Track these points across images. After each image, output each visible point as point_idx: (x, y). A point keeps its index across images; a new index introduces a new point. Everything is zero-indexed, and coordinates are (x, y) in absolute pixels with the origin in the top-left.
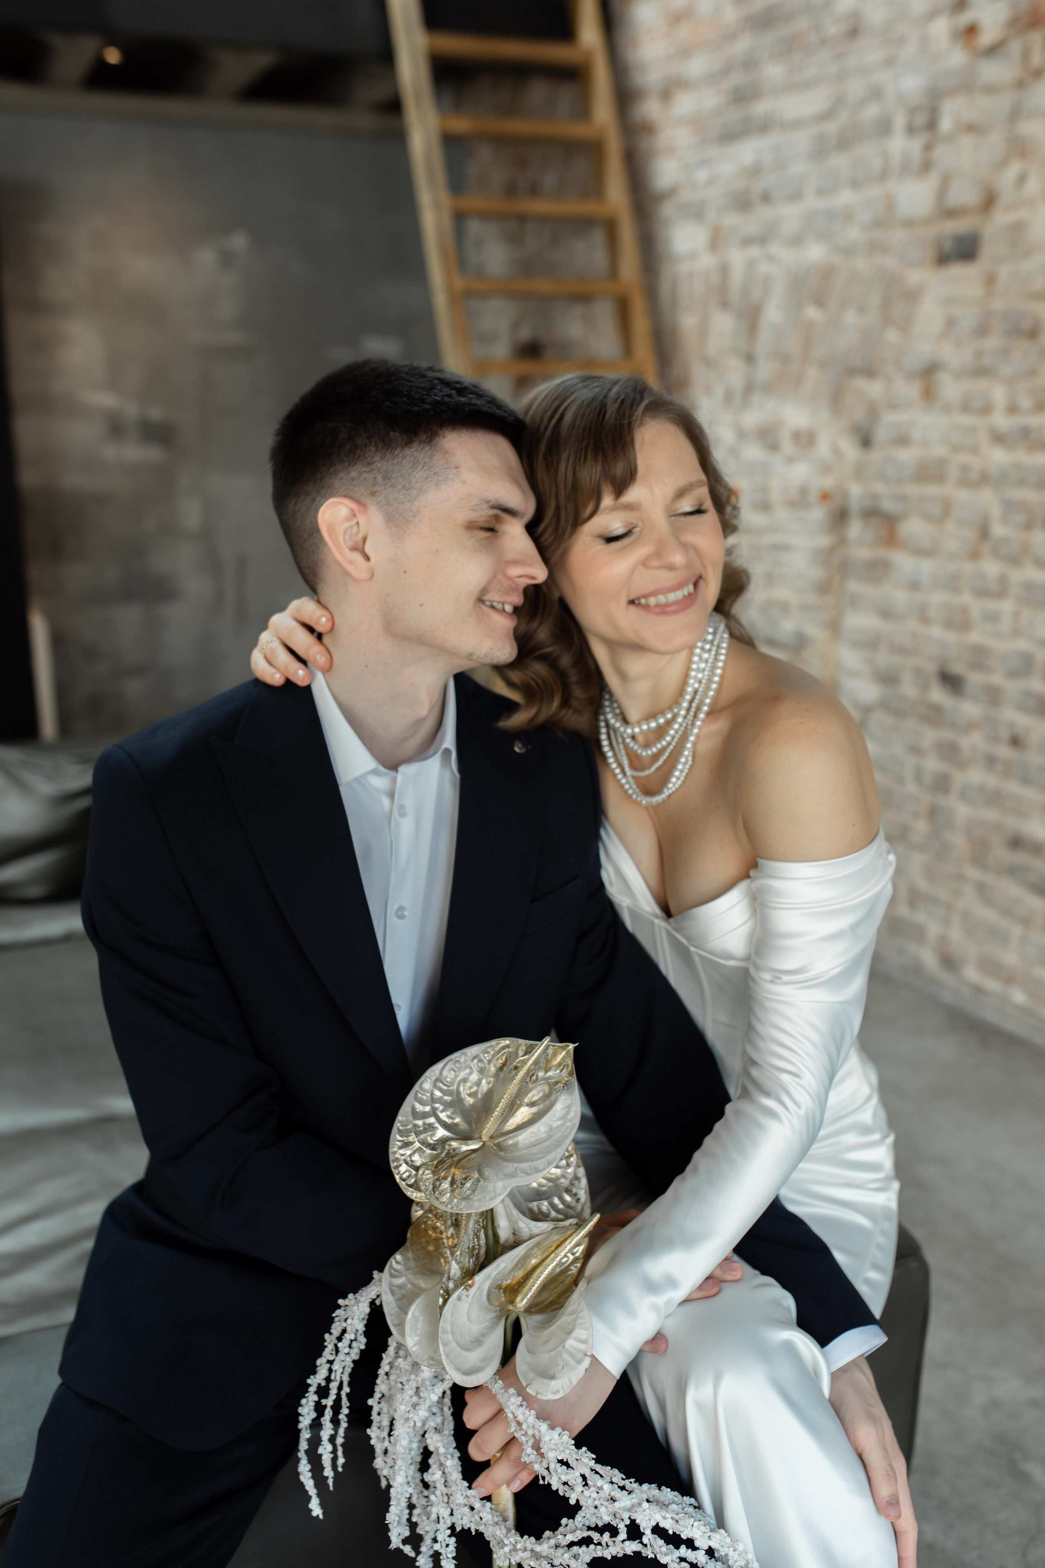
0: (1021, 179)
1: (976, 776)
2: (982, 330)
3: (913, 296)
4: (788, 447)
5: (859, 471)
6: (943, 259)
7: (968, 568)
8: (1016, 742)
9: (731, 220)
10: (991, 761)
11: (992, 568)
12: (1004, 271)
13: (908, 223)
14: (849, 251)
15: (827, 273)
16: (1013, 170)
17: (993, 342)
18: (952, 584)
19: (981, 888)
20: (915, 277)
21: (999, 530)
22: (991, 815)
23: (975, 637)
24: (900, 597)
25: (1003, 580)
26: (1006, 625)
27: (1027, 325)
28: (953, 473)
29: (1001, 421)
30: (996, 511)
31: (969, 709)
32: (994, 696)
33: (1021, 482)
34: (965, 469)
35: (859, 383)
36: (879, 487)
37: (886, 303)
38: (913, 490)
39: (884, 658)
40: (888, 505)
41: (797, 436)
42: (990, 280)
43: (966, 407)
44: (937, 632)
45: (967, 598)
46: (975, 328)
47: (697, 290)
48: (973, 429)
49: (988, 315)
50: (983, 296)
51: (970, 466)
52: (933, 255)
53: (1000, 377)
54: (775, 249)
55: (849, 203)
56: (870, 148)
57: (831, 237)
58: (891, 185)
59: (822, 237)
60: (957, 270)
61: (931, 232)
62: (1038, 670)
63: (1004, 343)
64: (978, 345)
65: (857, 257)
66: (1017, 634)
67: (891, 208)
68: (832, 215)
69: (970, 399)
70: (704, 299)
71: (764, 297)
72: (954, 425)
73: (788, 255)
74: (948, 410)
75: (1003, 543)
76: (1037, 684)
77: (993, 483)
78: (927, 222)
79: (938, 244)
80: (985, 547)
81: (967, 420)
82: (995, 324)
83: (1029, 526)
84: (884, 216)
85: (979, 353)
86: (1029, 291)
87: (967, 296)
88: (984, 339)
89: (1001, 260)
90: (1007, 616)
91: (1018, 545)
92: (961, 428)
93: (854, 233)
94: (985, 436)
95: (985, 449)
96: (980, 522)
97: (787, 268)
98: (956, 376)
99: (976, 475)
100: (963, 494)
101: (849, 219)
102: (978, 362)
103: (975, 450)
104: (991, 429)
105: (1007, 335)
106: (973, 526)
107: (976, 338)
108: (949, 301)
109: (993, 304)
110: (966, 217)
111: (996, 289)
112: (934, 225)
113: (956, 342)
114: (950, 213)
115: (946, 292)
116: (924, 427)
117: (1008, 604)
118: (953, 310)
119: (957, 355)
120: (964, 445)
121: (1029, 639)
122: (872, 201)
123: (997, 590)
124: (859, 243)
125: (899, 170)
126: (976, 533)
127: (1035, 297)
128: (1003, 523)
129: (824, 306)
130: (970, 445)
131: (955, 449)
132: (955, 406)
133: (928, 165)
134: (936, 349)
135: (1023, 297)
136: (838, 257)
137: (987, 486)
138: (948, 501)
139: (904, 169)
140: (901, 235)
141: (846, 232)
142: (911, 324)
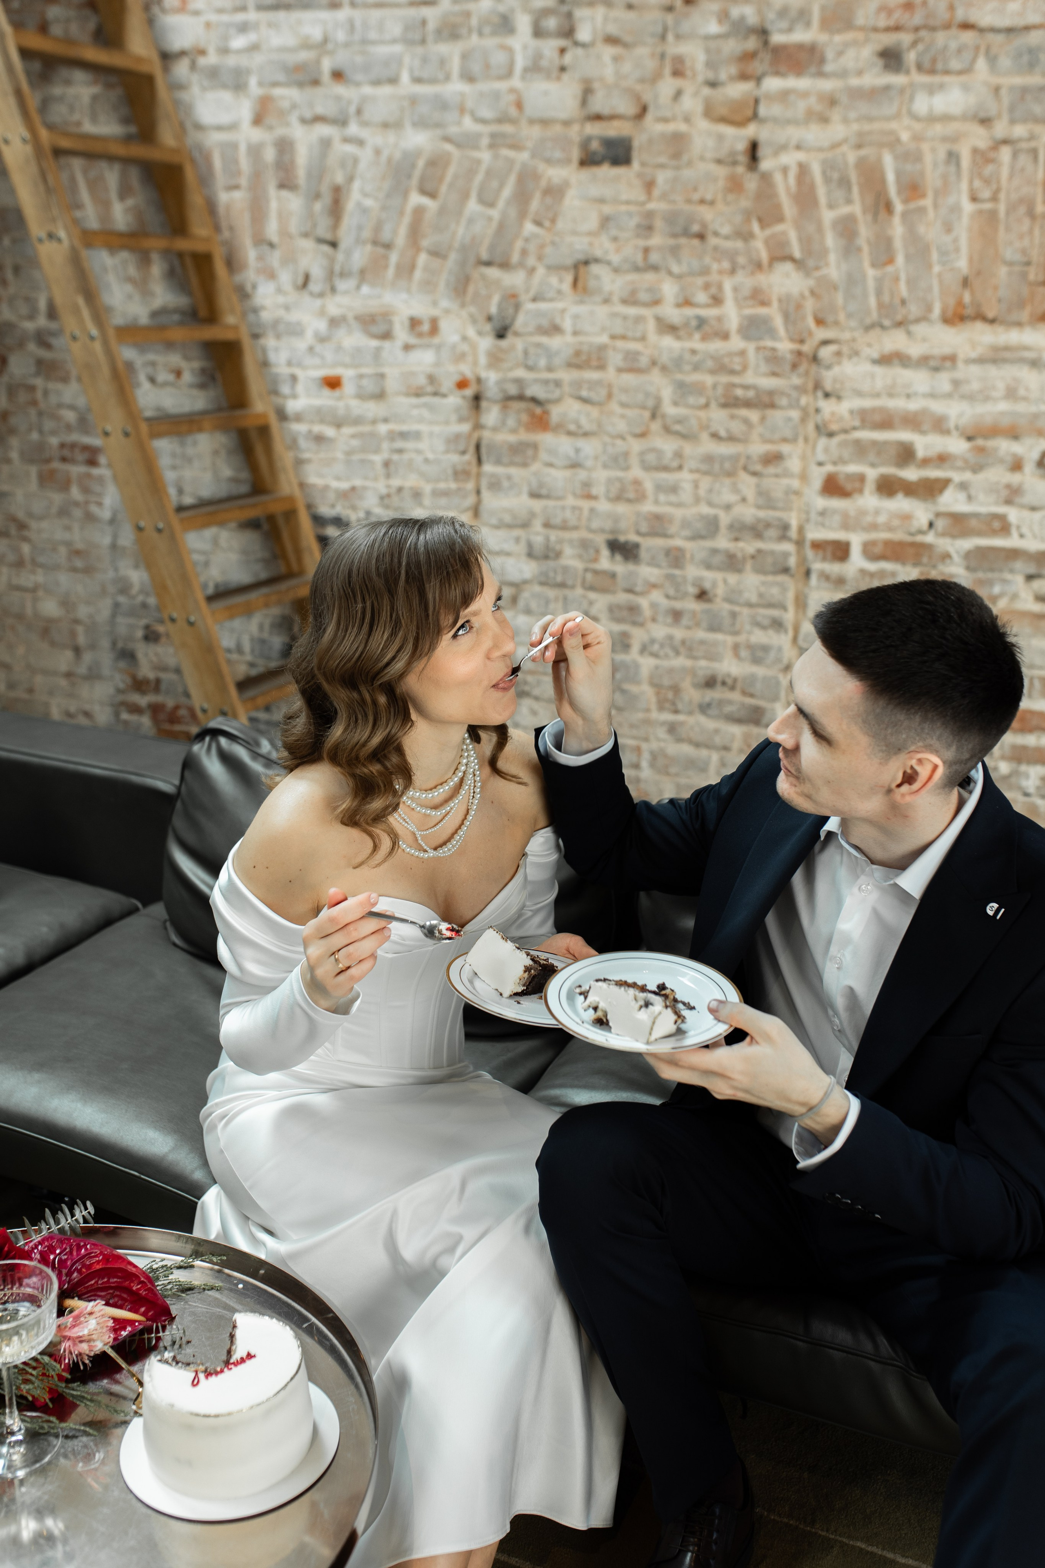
0: (678, 94)
1: (659, 631)
2: (647, 229)
3: (555, 192)
4: (402, 334)
5: (495, 360)
6: (588, 160)
7: (636, 446)
8: (702, 595)
9: (287, 95)
10: (677, 615)
11: (667, 446)
12: (662, 178)
13: (545, 122)
14: (467, 142)
15: (437, 163)
16: (667, 86)
17: (656, 240)
18: (620, 461)
19: (672, 729)
20: (555, 174)
21: (669, 410)
22: (680, 662)
23: (648, 507)
24: (558, 477)
25: (678, 455)
26: (686, 495)
27: (696, 228)
28: (615, 359)
29: (671, 312)
30: (667, 393)
31: (646, 572)
32: (676, 558)
33: (696, 368)
34: (631, 357)
35: (493, 273)
36: (520, 373)
37: (522, 197)
38: (566, 376)
39: (538, 536)
40: (533, 391)
41: (414, 323)
42: (649, 185)
43: (630, 300)
44: (603, 506)
45: (636, 472)
46: (638, 226)
47: (244, 164)
48: (639, 319)
49: (650, 215)
50: (642, 197)
51: (638, 353)
52: (576, 154)
53: (670, 273)
54: (353, 129)
55: (462, 95)
56: (491, 42)
57: (438, 125)
58: (516, 82)
59: (421, 124)
60: (606, 171)
61: (575, 133)
62: (723, 530)
63: (672, 242)
64: (642, 243)
65: (476, 147)
66: (697, 500)
67: (519, 105)
68: (442, 104)
69: (634, 292)
70: (257, 176)
71: (350, 179)
72: (614, 315)
73: (374, 138)
74: (607, 301)
75: (679, 422)
76: (723, 542)
77: (664, 369)
78: (567, 123)
79: (585, 144)
80: (655, 426)
81: (632, 311)
82: (659, 223)
83: (707, 406)
84: (513, 112)
85: (646, 251)
86: (696, 197)
87: (624, 197)
88: (647, 237)
89: (662, 166)
90: (687, 487)
91: (694, 422)
92: (625, 318)
93: (468, 124)
94: (651, 326)
95: (652, 336)
96: (650, 403)
97: (378, 152)
98: (616, 270)
99: (644, 361)
100: (629, 379)
101: (462, 110)
102: (645, 258)
103: (643, 338)
104: (659, 320)
105: (675, 236)
106: (643, 407)
107: (638, 236)
108: (602, 201)
109: (651, 206)
110: (616, 123)
111: (656, 192)
112: (576, 128)
113: (615, 239)
114: (598, 117)
115: (595, 191)
116: (576, 317)
117: (685, 477)
118: (607, 209)
119: (618, 250)
120: (630, 334)
121: (710, 504)
122: (496, 96)
123: (675, 464)
124: (479, 135)
125: (526, 70)
126: (647, 414)
127: (702, 201)
128: (676, 404)
129: (432, 195)
130: (638, 334)
131: (613, 337)
132: (615, 299)
133: (563, 69)
134: (591, 244)
135: (689, 201)
136: (448, 147)
137: (656, 372)
138: (610, 386)
139: (535, 68)
140: (536, 132)
141: (459, 123)
142: (553, 221)
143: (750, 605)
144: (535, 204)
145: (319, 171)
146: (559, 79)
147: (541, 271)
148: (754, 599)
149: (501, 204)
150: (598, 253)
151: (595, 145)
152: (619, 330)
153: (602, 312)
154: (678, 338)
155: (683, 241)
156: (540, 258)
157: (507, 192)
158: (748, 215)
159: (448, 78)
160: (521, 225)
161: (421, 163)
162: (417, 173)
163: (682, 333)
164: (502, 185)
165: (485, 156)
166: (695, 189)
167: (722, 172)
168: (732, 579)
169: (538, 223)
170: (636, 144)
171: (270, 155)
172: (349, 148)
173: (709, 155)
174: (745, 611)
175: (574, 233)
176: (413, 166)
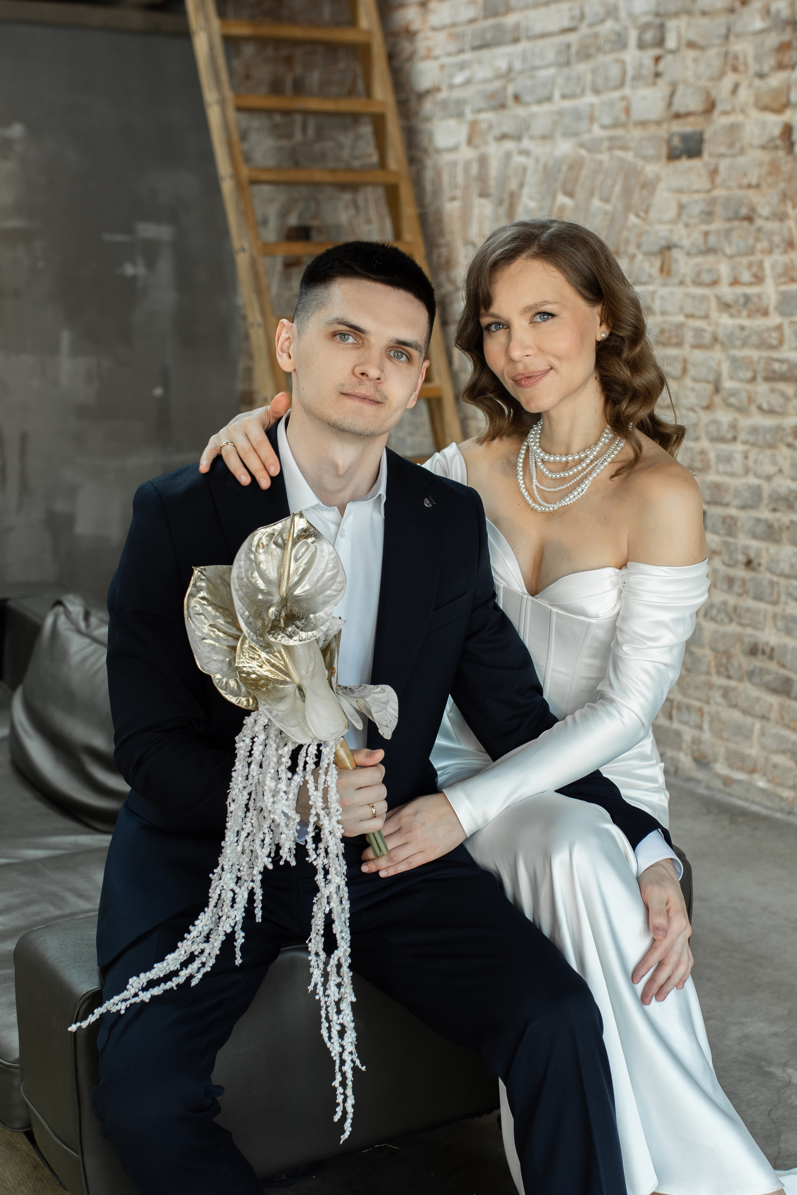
0: (736, 88)
1: (718, 595)
2: (708, 215)
3: (650, 186)
6: (673, 156)
7: (702, 416)
8: (749, 564)
9: (487, 118)
10: (730, 581)
11: (724, 417)
12: (723, 166)
13: (643, 124)
14: (592, 147)
15: (575, 165)
16: (728, 80)
17: (717, 225)
19: (726, 693)
20: (651, 169)
21: (728, 384)
22: (733, 629)
23: (711, 477)
25: (733, 426)
26: (737, 466)
27: (745, 211)
28: (689, 337)
29: (726, 291)
30: (725, 368)
32: (730, 525)
33: (745, 344)
34: (698, 332)
37: (627, 192)
42: (714, 172)
43: (697, 282)
45: (704, 443)
46: (702, 212)
47: (460, 179)
48: (704, 299)
49: (713, 202)
50: (708, 186)
51: (703, 330)
52: (664, 151)
53: (725, 255)
54: (526, 143)
55: (592, 105)
56: (608, 58)
57: (576, 134)
58: (627, 91)
59: (568, 134)
60: (685, 163)
61: (663, 132)
62: (766, 501)
63: (727, 225)
64: (704, 228)
65: (599, 151)
66: (747, 472)
67: (627, 111)
68: (577, 115)
69: (699, 274)
70: (467, 187)
71: (521, 185)
72: (687, 295)
73: (538, 149)
74: (682, 283)
75: (733, 395)
76: (765, 514)
77: (723, 345)
78: (658, 123)
79: (669, 141)
80: (717, 399)
81: (699, 291)
82: (719, 210)
83: (753, 379)
84: (623, 117)
85: (706, 234)
86: (745, 181)
87: (695, 186)
88: (709, 222)
89: (721, 156)
90: (738, 457)
91: (744, 396)
92: (694, 297)
93: (597, 131)
94: (713, 304)
95: (714, 315)
96: (711, 377)
97: (537, 161)
98: (688, 254)
99: (707, 338)
100: (698, 355)
101: (592, 119)
102: (706, 242)
103: (706, 317)
104: (718, 298)
105: (729, 219)
106: (707, 382)
107: (703, 222)
108: (680, 191)
109: (716, 193)
110: (691, 119)
111: (718, 180)
112: (665, 126)
113: (687, 225)
114: (678, 116)
115: (676, 182)
116: (662, 298)
117: (739, 447)
118: (685, 198)
119: (689, 236)
120: (697, 313)
121: (757, 475)
122: (611, 104)
123: (729, 435)
124: (601, 140)
125: (634, 79)
126: (710, 388)
127: (749, 186)
128: (732, 378)
129: (570, 194)
130: (702, 313)
131: (689, 316)
132: (688, 280)
133: (657, 75)
134: (671, 231)
135: (740, 187)
136: (583, 152)
137: (718, 347)
138: (685, 361)
139: (638, 77)
140: (637, 133)
141: (589, 131)
142: (647, 212)
143: (787, 576)
144: (636, 198)
145: (504, 180)
146: (654, 84)
147: (640, 257)
148: (787, 570)
149: (614, 198)
150: (675, 238)
151: (676, 142)
152: (689, 309)
153: (679, 291)
154: (732, 316)
155: (736, 223)
156: (639, 246)
157: (617, 189)
158: (784, 197)
159: (583, 93)
160: (626, 218)
161: (564, 168)
162: (561, 177)
163: (733, 311)
164: (614, 183)
165: (604, 157)
166: (745, 175)
167: (766, 157)
168: (773, 549)
169: (637, 215)
170: (707, 136)
171: (474, 170)
172: (521, 159)
173: (756, 142)
174: (783, 582)
175: (661, 222)
176: (559, 171)
